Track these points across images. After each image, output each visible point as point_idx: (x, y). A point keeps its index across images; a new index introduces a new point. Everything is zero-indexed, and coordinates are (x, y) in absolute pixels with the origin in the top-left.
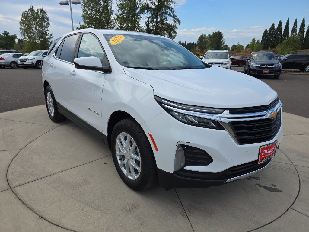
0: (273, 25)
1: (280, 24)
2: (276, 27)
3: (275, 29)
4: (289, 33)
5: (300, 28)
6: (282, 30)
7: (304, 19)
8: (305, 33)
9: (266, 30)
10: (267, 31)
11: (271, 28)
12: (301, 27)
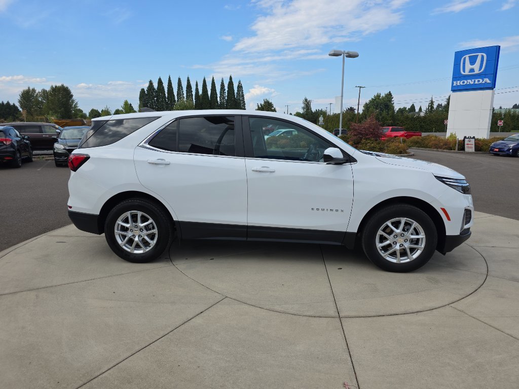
0: (151, 83)
1: (160, 82)
2: (156, 86)
3: (154, 89)
4: (174, 96)
5: (187, 91)
6: (164, 91)
7: (188, 78)
8: (194, 98)
9: (143, 90)
10: (145, 92)
11: (149, 86)
12: (187, 88)
